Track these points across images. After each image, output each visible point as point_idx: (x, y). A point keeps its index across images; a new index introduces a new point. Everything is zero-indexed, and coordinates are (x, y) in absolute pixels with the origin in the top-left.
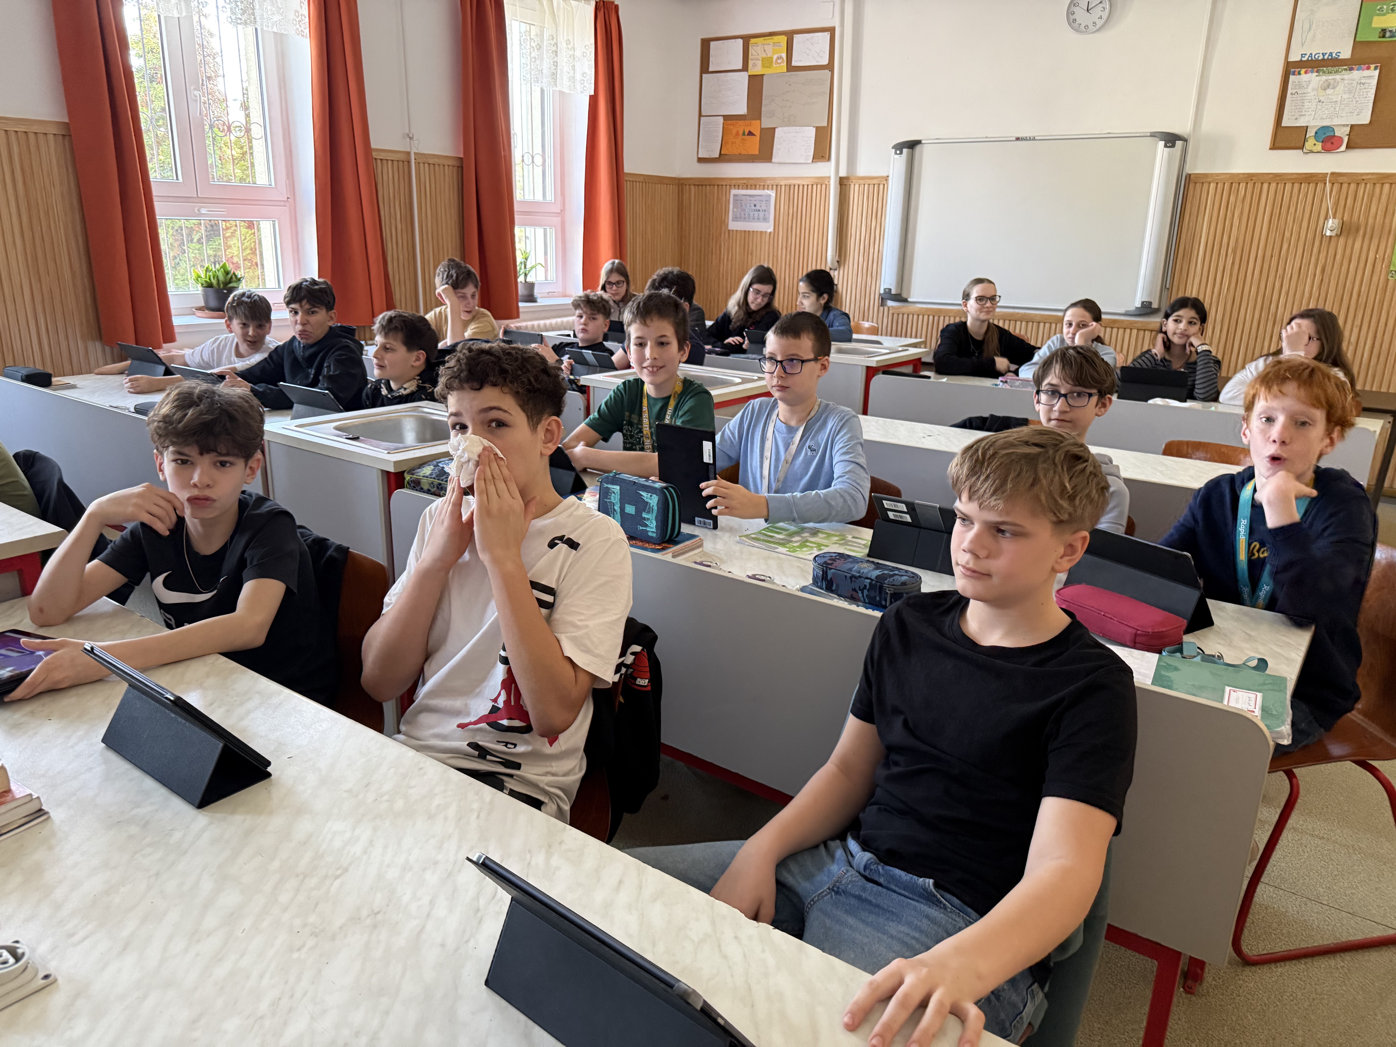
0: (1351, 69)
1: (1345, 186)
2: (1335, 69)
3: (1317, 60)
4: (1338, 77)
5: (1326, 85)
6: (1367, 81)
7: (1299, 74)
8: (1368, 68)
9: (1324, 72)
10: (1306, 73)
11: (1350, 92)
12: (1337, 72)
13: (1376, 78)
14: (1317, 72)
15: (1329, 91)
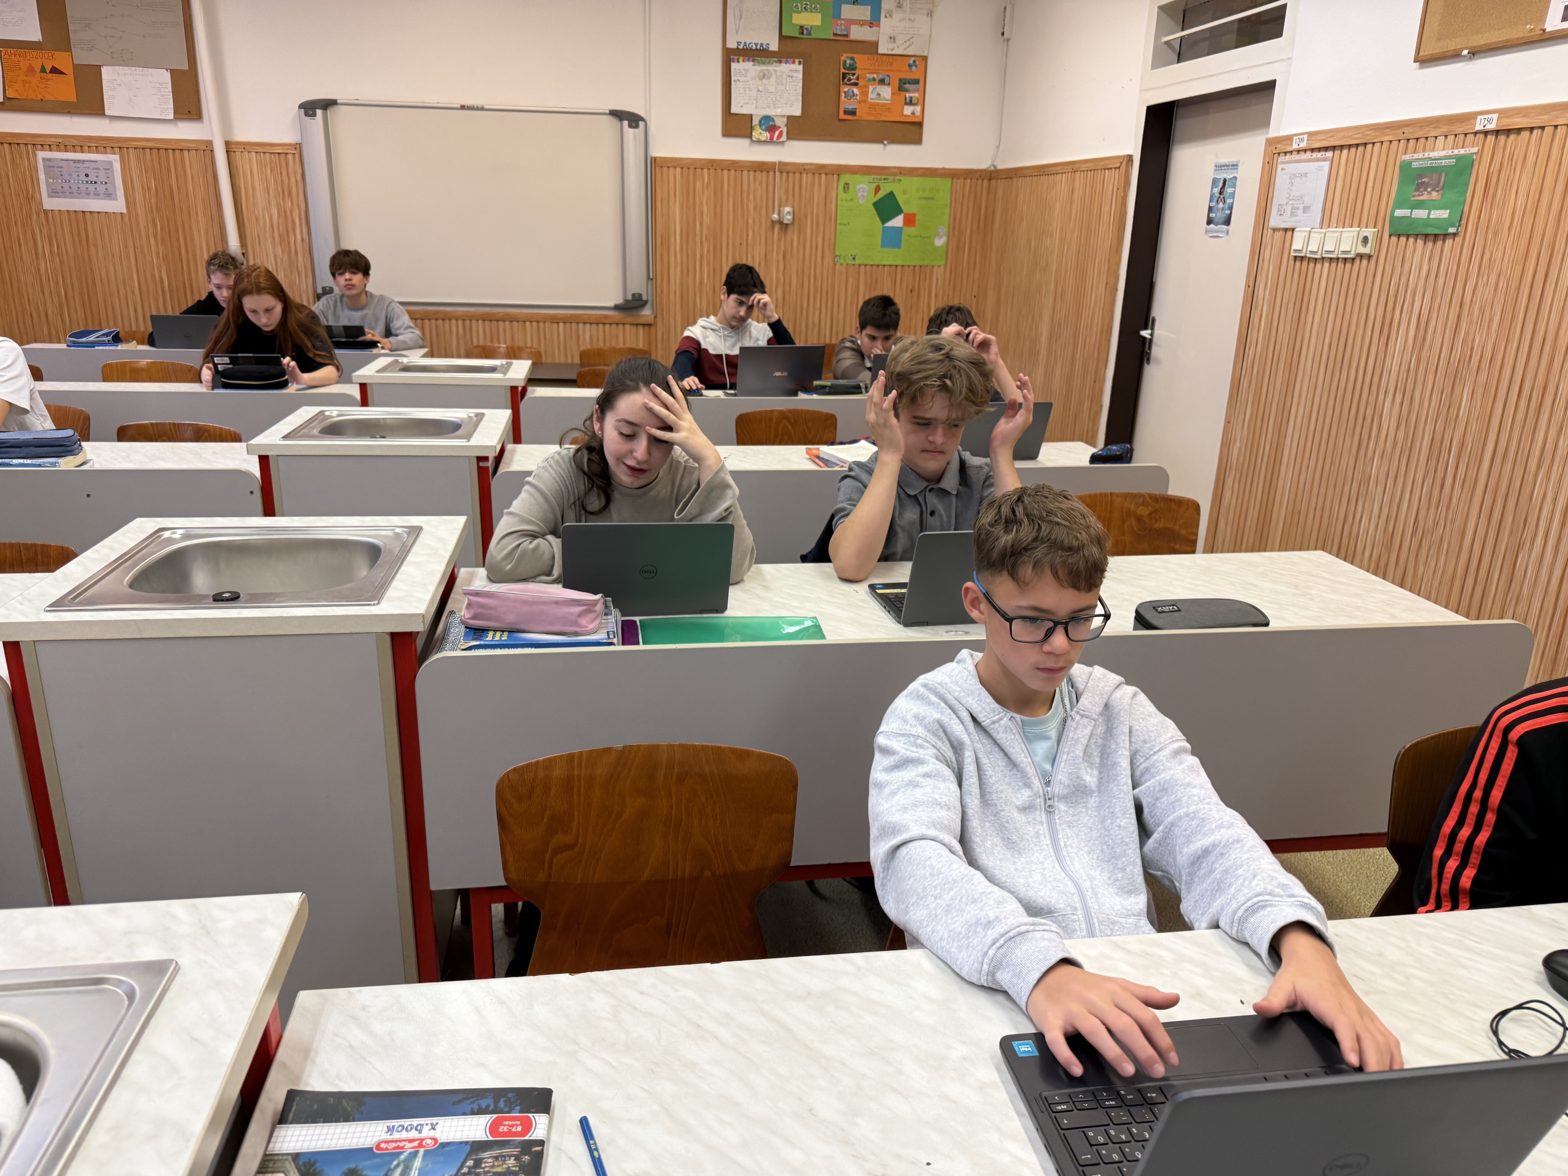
0: (780, 62)
1: (791, 175)
2: (767, 60)
3: (751, 49)
4: (771, 68)
5: (762, 74)
6: (795, 75)
7: (738, 61)
8: (794, 62)
9: (758, 62)
10: (744, 61)
11: (782, 84)
12: (769, 63)
13: (801, 72)
14: (753, 61)
15: (765, 81)
